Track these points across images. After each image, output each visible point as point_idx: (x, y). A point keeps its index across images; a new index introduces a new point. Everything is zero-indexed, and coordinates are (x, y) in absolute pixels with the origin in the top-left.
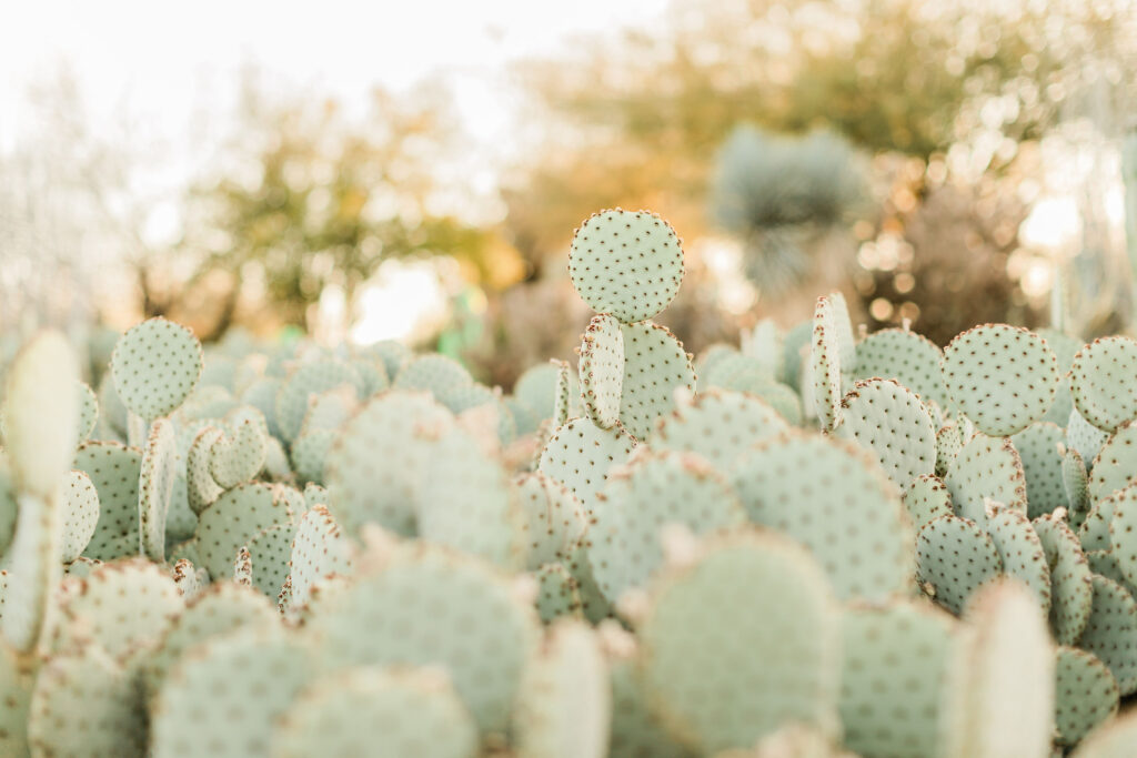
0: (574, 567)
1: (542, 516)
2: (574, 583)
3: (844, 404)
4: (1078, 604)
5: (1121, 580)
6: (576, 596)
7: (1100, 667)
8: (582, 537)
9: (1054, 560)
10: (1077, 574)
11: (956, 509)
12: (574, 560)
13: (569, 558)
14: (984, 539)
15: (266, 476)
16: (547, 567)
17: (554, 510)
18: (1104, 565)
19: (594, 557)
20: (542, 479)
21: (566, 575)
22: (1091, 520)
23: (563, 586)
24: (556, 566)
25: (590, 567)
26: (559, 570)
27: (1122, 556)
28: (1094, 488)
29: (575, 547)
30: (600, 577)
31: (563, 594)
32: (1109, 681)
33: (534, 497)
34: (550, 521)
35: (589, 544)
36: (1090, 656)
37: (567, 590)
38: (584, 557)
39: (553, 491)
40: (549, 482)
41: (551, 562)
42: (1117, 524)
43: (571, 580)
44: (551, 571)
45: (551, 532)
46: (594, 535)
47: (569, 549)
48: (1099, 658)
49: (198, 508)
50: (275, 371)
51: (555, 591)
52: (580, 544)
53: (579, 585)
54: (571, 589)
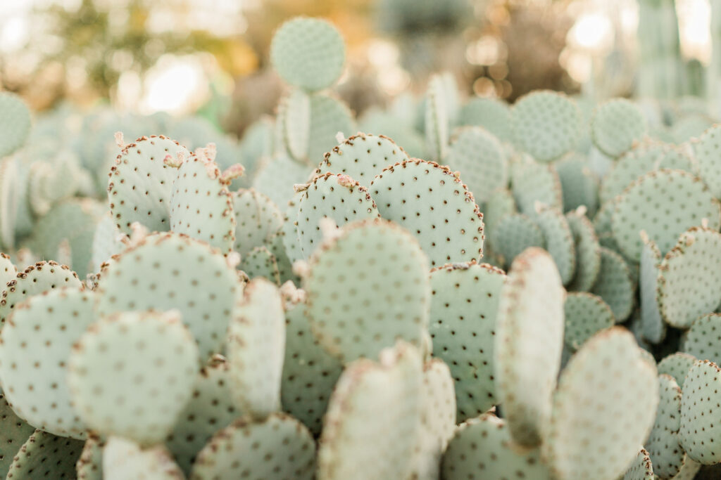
0: (275, 248)
1: (253, 217)
2: (274, 259)
3: (450, 144)
4: (591, 267)
5: (619, 251)
6: (276, 267)
7: (603, 305)
8: (279, 230)
9: (577, 239)
10: (592, 248)
11: (519, 208)
12: (274, 244)
13: (271, 243)
14: (534, 228)
15: (79, 195)
16: (257, 249)
17: (261, 212)
18: (608, 242)
19: (286, 241)
20: (253, 193)
21: (269, 253)
22: (602, 216)
23: (267, 261)
24: (262, 248)
25: (285, 248)
26: (264, 251)
27: (619, 237)
28: (604, 195)
29: (274, 236)
30: (290, 254)
31: (267, 266)
32: (609, 314)
33: (248, 205)
34: (259, 219)
35: (284, 234)
36: (597, 299)
37: (270, 263)
38: (281, 242)
39: (260, 200)
40: (258, 195)
41: (259, 246)
42: (617, 217)
43: (272, 257)
44: (259, 252)
45: (260, 227)
46: (286, 227)
47: (271, 238)
48: (604, 299)
49: (34, 216)
50: (87, 128)
51: (262, 264)
52: (278, 234)
53: (278, 260)
54: (273, 262)
